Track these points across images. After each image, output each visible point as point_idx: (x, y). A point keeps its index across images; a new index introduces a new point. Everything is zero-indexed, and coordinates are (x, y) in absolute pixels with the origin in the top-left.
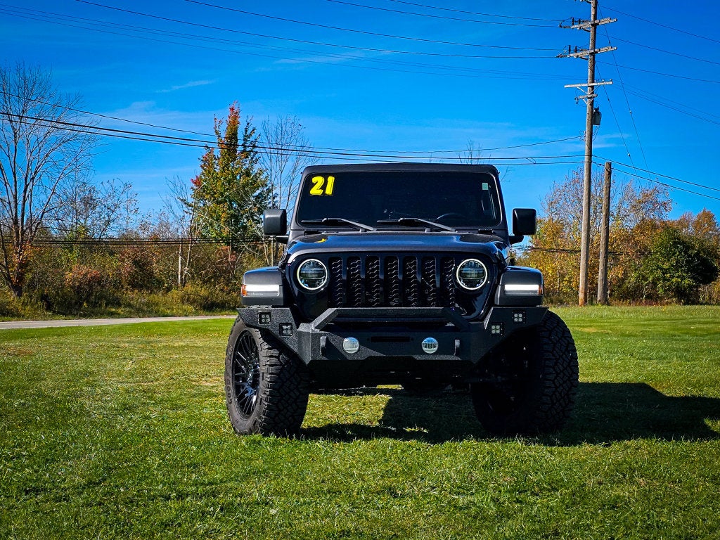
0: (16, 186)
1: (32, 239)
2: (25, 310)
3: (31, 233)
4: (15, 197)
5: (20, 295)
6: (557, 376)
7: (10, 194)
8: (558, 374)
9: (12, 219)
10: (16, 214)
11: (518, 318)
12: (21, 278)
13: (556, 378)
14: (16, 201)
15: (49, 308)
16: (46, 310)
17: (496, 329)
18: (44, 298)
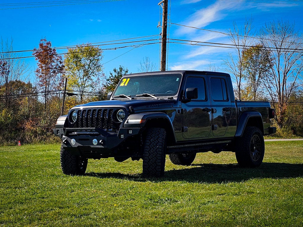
0: (279, 77)
1: (286, 101)
2: (283, 134)
3: (286, 98)
4: (279, 82)
5: (281, 127)
6: (150, 155)
7: (277, 80)
8: (150, 154)
9: (278, 92)
10: (280, 90)
11: (131, 132)
12: (282, 119)
13: (149, 156)
14: (279, 84)
15: (295, 133)
16: (293, 134)
17: (122, 136)
18: (292, 128)
